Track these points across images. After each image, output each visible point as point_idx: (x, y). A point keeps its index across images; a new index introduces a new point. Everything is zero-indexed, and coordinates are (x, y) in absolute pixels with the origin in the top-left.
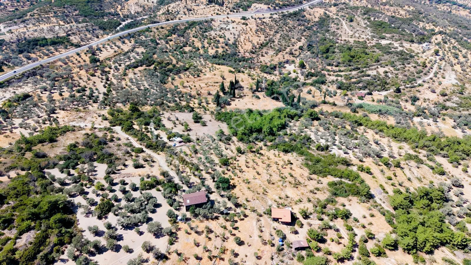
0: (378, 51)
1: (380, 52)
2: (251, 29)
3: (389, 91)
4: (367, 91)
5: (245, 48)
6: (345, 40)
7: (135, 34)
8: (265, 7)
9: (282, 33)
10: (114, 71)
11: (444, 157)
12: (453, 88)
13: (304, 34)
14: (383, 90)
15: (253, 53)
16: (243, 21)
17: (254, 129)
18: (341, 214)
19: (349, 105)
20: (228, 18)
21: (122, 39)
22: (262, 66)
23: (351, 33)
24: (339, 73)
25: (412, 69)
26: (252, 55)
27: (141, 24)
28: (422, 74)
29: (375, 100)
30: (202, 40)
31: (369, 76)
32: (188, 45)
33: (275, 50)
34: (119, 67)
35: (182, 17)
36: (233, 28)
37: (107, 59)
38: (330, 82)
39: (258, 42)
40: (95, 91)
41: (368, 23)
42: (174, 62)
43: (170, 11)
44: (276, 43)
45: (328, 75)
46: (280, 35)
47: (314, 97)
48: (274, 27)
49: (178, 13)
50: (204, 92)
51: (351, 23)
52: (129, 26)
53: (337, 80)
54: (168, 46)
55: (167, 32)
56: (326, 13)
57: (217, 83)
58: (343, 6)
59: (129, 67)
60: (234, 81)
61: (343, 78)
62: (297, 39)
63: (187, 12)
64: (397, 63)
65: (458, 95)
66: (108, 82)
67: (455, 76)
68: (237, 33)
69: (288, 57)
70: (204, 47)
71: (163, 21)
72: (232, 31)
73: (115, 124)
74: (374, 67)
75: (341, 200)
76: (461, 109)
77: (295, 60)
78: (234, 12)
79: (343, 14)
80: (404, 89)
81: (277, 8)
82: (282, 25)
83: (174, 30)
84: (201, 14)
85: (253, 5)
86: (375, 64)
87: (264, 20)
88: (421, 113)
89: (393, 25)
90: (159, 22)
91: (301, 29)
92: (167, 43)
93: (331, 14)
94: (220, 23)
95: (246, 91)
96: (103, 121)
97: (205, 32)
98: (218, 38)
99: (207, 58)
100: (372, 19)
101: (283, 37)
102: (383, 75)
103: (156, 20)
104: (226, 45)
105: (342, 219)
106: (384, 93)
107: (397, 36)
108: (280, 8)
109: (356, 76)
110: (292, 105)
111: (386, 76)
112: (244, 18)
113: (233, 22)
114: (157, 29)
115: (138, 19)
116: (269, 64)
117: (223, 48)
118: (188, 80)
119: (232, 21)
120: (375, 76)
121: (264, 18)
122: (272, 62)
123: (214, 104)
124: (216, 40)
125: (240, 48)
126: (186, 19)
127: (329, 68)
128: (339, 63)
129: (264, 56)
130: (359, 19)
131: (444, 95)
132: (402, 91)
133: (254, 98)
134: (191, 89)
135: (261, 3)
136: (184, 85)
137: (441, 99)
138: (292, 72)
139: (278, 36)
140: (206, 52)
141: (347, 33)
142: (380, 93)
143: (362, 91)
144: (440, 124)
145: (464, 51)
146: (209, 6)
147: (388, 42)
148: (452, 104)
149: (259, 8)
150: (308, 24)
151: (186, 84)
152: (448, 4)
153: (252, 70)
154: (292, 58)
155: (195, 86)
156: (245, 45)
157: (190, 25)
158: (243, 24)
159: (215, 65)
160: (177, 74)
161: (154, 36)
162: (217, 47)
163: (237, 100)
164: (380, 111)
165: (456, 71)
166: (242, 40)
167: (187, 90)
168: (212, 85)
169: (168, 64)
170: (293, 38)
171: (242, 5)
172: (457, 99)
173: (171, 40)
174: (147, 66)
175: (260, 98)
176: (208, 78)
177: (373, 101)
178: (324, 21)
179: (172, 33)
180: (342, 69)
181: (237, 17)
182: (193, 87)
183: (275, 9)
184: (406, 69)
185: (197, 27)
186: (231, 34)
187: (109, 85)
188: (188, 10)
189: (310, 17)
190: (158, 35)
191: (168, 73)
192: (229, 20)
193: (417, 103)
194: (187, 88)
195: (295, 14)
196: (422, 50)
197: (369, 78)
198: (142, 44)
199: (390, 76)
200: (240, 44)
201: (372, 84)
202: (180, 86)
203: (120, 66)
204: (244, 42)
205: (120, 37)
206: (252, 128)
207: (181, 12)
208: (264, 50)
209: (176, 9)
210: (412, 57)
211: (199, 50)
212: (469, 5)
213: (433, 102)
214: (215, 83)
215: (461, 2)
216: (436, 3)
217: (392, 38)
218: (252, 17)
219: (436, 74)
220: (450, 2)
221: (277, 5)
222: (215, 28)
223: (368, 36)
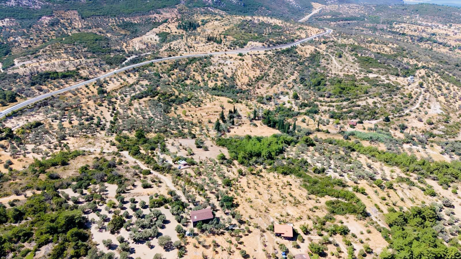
0: (366, 83)
1: (368, 85)
2: (247, 64)
3: (378, 120)
4: (358, 120)
5: (242, 82)
6: (335, 74)
7: (139, 68)
8: (260, 45)
9: (276, 68)
10: (120, 101)
11: (434, 180)
12: (438, 117)
13: (297, 69)
14: (373, 119)
15: (250, 86)
16: (240, 57)
17: (254, 153)
18: (339, 230)
19: (342, 132)
20: (226, 54)
21: (127, 72)
22: (258, 97)
23: (340, 68)
24: (331, 104)
25: (399, 100)
27: (145, 60)
28: (408, 104)
29: (366, 128)
30: (202, 74)
31: (359, 106)
32: (189, 79)
33: (270, 83)
34: (124, 98)
35: (183, 53)
36: (231, 63)
37: (113, 91)
38: (323, 112)
39: (254, 76)
40: (102, 120)
41: (356, 59)
42: (177, 93)
43: (172, 48)
44: (271, 76)
45: (321, 105)
46: (274, 69)
47: (308, 125)
48: (269, 62)
49: (180, 50)
50: (205, 120)
51: (340, 59)
52: (133, 61)
53: (329, 110)
54: (170, 79)
55: (169, 67)
56: (316, 50)
57: (217, 112)
58: (332, 44)
59: (134, 98)
60: (233, 110)
61: (335, 108)
62: (290, 73)
63: (187, 49)
64: (385, 95)
65: (444, 123)
66: (115, 112)
67: (440, 107)
68: (234, 68)
69: (282, 89)
70: (204, 80)
71: (165, 56)
72: (230, 66)
73: (122, 149)
74: (363, 98)
75: (339, 217)
76: (448, 136)
77: (289, 91)
78: (231, 49)
79: (332, 50)
80: (392, 119)
81: (271, 45)
82: (276, 60)
83: (175, 65)
84: (201, 51)
85: (249, 43)
86: (364, 95)
88: (410, 140)
89: (379, 61)
90: (161, 58)
91: (294, 64)
92: (169, 76)
93: (321, 51)
94: (219, 59)
95: (244, 119)
96: (111, 146)
97: (205, 67)
98: (217, 73)
99: (207, 90)
100: (359, 55)
101: (278, 71)
102: (372, 105)
103: (159, 56)
104: (225, 78)
105: (341, 234)
106: (374, 122)
107: (383, 70)
108: (274, 45)
109: (347, 106)
110: (288, 133)
111: (375, 106)
112: (240, 55)
113: (231, 58)
114: (160, 64)
115: (142, 55)
116: (264, 96)
117: (222, 81)
118: (190, 109)
119: (229, 57)
120: (365, 106)
121: (259, 55)
122: (268, 94)
123: (214, 131)
124: (215, 74)
125: (237, 81)
126: (186, 55)
127: (321, 99)
128: (330, 95)
129: (260, 88)
130: (347, 55)
131: (431, 123)
132: (391, 120)
133: (252, 125)
134: (193, 117)
135: (256, 41)
136: (186, 114)
137: (428, 128)
138: (286, 103)
139: (273, 70)
140: (206, 84)
141: (337, 67)
142: (371, 122)
143: (353, 120)
144: (429, 150)
145: (447, 84)
146: (208, 44)
147: (375, 76)
148: (438, 132)
149: (255, 46)
150: (300, 59)
151: (188, 113)
152: (429, 42)
153: (249, 100)
154: (286, 90)
155: (196, 115)
156: (242, 78)
157: (191, 61)
158: (240, 60)
159: (214, 96)
160: (179, 104)
161: (157, 70)
162: (217, 81)
163: (236, 127)
164: (371, 138)
165: (440, 102)
166: (239, 74)
167: (189, 118)
168: (212, 114)
169: (171, 95)
170: (287, 72)
171: (238, 43)
172: (443, 127)
173: (173, 74)
174: (152, 97)
175: (257, 126)
176: (209, 108)
177: (364, 129)
178: (314, 57)
179: (174, 68)
180: (334, 100)
181: (234, 53)
182: (194, 116)
183: (269, 46)
184: (394, 100)
185: (197, 62)
186: (229, 69)
187: (116, 114)
188: (188, 47)
189: (302, 53)
190: (161, 70)
191: (171, 103)
192: (227, 56)
193: (405, 131)
195: (288, 51)
196: (407, 83)
197: (359, 108)
198: (146, 77)
199: (379, 106)
200: (238, 77)
201: (363, 114)
202: (182, 115)
203: (126, 96)
204: (241, 76)
205: (126, 71)
206: (251, 152)
207: (182, 49)
208: (260, 83)
209: (177, 46)
210: (398, 89)
211: (199, 82)
212: (449, 43)
213: (421, 130)
214: (215, 112)
215: (441, 41)
216: (417, 41)
217: (378, 72)
218: (248, 53)
219: (422, 105)
220: (431, 41)
221: (271, 43)
222: (214, 63)
223: (356, 71)
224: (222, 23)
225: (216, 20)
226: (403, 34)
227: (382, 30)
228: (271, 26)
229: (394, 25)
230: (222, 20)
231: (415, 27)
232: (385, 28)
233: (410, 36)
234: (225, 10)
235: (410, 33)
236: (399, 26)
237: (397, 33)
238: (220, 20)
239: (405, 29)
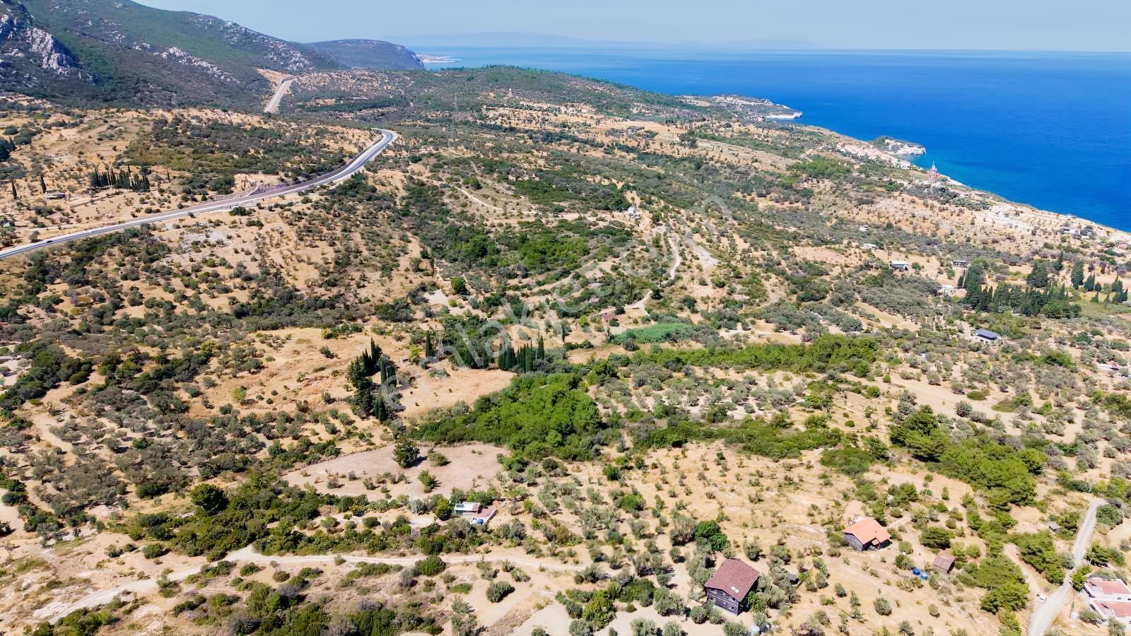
0: (571, 234)
1: (577, 236)
2: (281, 234)
3: (645, 300)
4: (612, 308)
5: (303, 278)
6: (501, 225)
8: (272, 179)
9: (359, 230)
12: (722, 272)
13: (404, 226)
14: (634, 299)
15: (334, 285)
16: (245, 219)
19: (611, 339)
20: (192, 216)
22: (377, 308)
23: (500, 210)
24: (541, 288)
25: (646, 255)
26: (335, 291)
28: (664, 260)
29: (639, 320)
30: (162, 281)
31: (594, 281)
32: (127, 303)
33: (376, 268)
35: (36, 233)
36: (230, 238)
38: (537, 309)
39: (323, 259)
41: (513, 188)
44: (365, 253)
45: (524, 295)
46: (358, 235)
48: (332, 220)
49: (12, 224)
50: (314, 399)
51: (482, 192)
53: (547, 302)
54: (61, 316)
55: (22, 281)
56: (411, 178)
57: (322, 369)
58: (434, 160)
61: (555, 295)
62: (400, 239)
63: (41, 219)
65: (737, 280)
67: (708, 253)
68: (252, 248)
69: (417, 279)
70: (184, 297)
72: (233, 244)
74: (589, 264)
75: (868, 477)
76: (757, 300)
77: (435, 280)
78: (195, 200)
79: (448, 175)
81: (300, 179)
82: (343, 213)
83: (41, 272)
84: (97, 218)
85: (239, 178)
86: (586, 257)
87: (295, 209)
88: (717, 322)
89: (554, 186)
91: (389, 217)
92: (50, 310)
93: (424, 179)
94: (179, 231)
95: (403, 367)
97: (152, 261)
98: (206, 269)
100: (511, 178)
101: (372, 238)
102: (614, 274)
104: (247, 279)
106: (640, 304)
107: (578, 204)
108: (308, 177)
109: (576, 286)
111: (619, 274)
112: (240, 211)
116: (389, 301)
117: (243, 288)
118: (243, 382)
119: (211, 222)
120: (603, 278)
121: (291, 204)
122: (393, 295)
123: (363, 418)
124: (208, 274)
125: (289, 280)
126: (53, 236)
127: (513, 282)
128: (525, 269)
129: (364, 286)
130: (489, 182)
131: (722, 285)
132: (661, 294)
133: (436, 377)
134: (270, 402)
135: (256, 173)
136: (246, 398)
137: (723, 293)
138: (450, 308)
139: (357, 237)
140: (201, 306)
141: (489, 210)
142: (635, 305)
143: (603, 311)
145: (683, 211)
146: (103, 194)
147: (576, 216)
148: (740, 296)
149: (259, 184)
150: (395, 203)
152: (563, 141)
154: (427, 279)
155: (274, 393)
156: (297, 270)
157: (88, 250)
158: (251, 224)
160: (190, 379)
162: (227, 290)
163: (407, 393)
164: (668, 335)
165: (702, 245)
166: (279, 260)
167: (261, 408)
170: (391, 238)
171: (206, 182)
172: (741, 286)
173: (58, 301)
174: (78, 382)
175: (448, 375)
176: (289, 366)
177: (636, 322)
178: (421, 195)
179: (44, 281)
180: (541, 278)
181: (216, 209)
182: (269, 396)
183: (297, 182)
184: (638, 256)
185: (115, 250)
186: (236, 252)
188: (37, 212)
189: (387, 189)
191: (164, 384)
192: (203, 222)
193: (698, 308)
194: (256, 405)
195: (353, 186)
196: (633, 220)
197: (598, 284)
199: (625, 273)
200: (282, 270)
201: (612, 294)
202: (236, 405)
204: (288, 264)
207: (21, 220)
208: (354, 273)
210: (629, 234)
211: (174, 307)
212: (599, 140)
213: (717, 301)
214: (317, 371)
215: (582, 136)
216: (544, 140)
217: (572, 209)
218: (258, 205)
219: (682, 254)
220: (567, 138)
221: (297, 172)
222: (176, 245)
223: (534, 212)
224: (94, 133)
225: (63, 124)
226: (512, 129)
227: (466, 123)
228: (245, 130)
229: (484, 112)
230: (83, 126)
231: (524, 114)
232: (471, 119)
233: (526, 132)
234: (44, 97)
235: (521, 126)
236: (497, 114)
237: (500, 128)
238: (75, 125)
239: (509, 118)
